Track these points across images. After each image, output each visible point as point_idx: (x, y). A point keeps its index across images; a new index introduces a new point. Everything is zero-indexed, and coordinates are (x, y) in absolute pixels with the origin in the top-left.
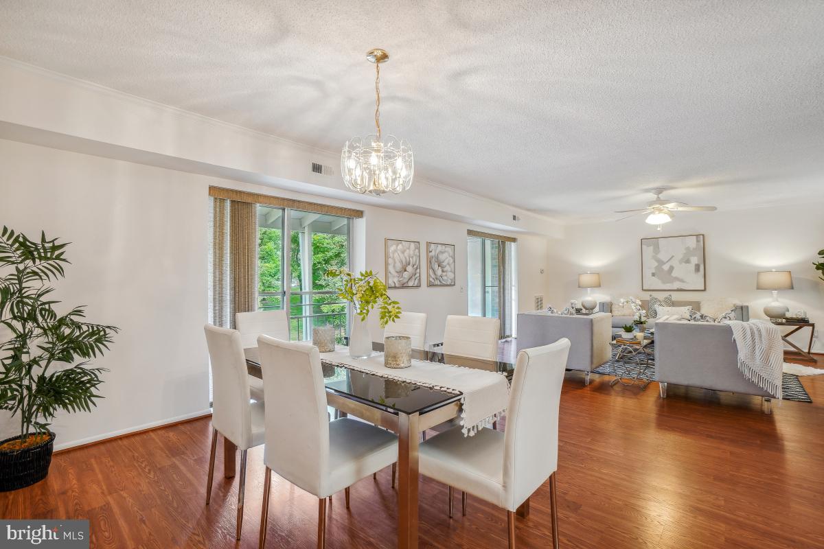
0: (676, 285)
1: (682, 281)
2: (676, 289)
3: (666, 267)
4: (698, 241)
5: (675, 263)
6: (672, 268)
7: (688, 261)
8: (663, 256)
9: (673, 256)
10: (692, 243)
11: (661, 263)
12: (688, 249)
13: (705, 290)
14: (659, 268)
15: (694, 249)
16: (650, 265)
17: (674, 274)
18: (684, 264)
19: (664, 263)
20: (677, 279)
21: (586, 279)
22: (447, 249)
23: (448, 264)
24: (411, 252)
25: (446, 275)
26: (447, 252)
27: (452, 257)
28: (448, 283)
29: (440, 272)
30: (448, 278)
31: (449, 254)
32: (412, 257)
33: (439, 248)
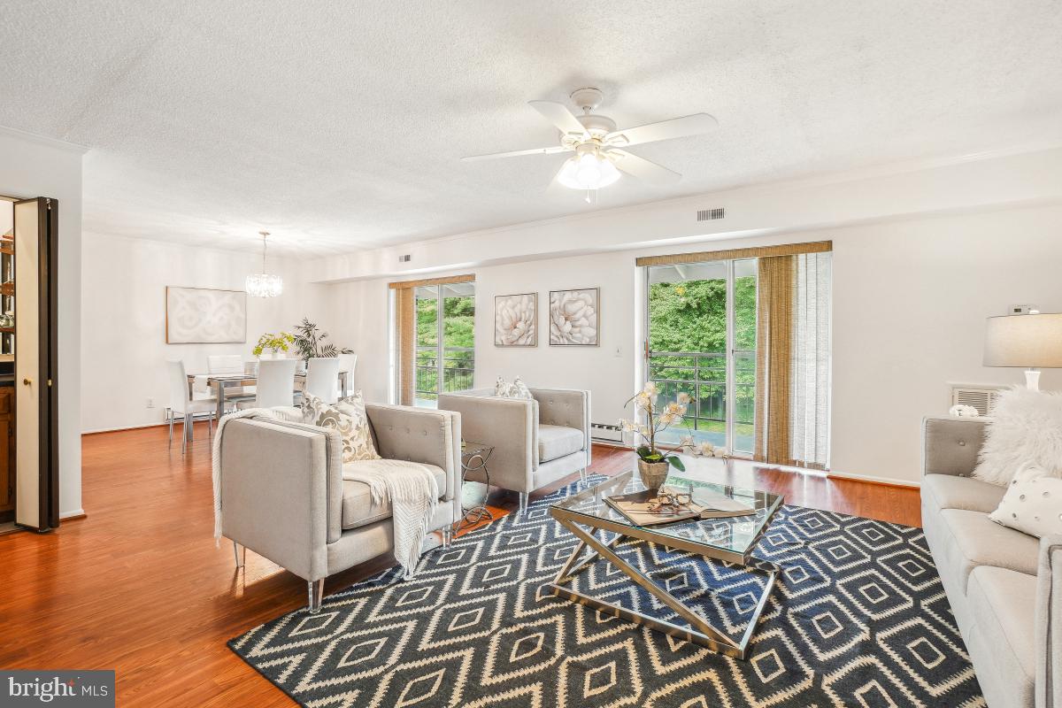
22: (582, 295)
23: (585, 316)
24: (524, 307)
25: (580, 332)
26: (583, 300)
27: (592, 306)
28: (584, 343)
29: (567, 327)
30: (583, 335)
31: (586, 302)
32: (525, 312)
33: (568, 296)
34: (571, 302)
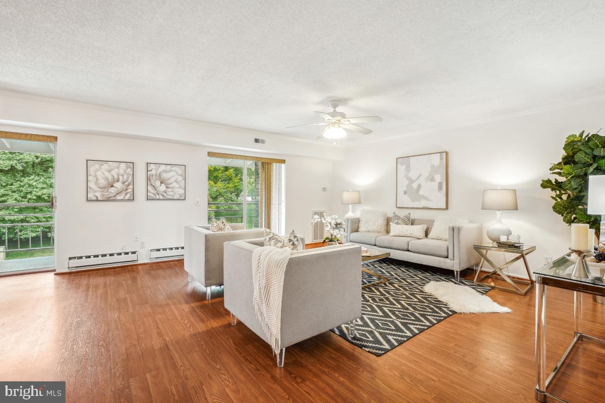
0: (423, 203)
1: (427, 199)
2: (422, 207)
3: (415, 185)
4: (441, 159)
5: (422, 181)
6: (419, 186)
7: (432, 180)
8: (413, 175)
9: (421, 175)
10: (436, 160)
11: (411, 181)
12: (433, 166)
13: (447, 208)
14: (409, 186)
15: (437, 166)
16: (403, 183)
17: (421, 193)
18: (429, 182)
19: (414, 182)
20: (424, 197)
21: (346, 196)
22: (174, 168)
23: (176, 181)
24: (122, 171)
25: (172, 191)
26: (173, 171)
27: (181, 176)
28: (175, 198)
29: (163, 188)
30: (175, 193)
31: (177, 173)
32: (123, 175)
33: (163, 168)
34: (165, 171)
